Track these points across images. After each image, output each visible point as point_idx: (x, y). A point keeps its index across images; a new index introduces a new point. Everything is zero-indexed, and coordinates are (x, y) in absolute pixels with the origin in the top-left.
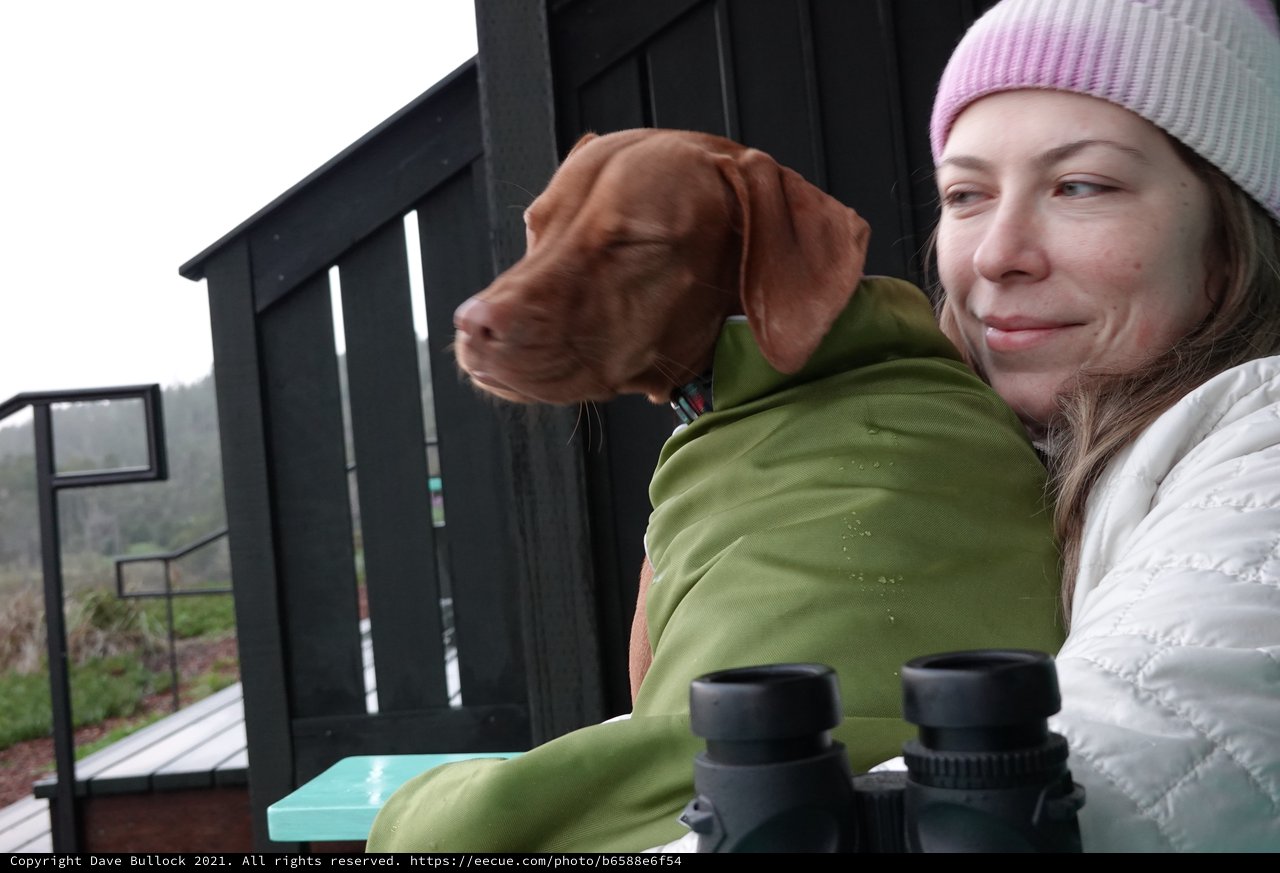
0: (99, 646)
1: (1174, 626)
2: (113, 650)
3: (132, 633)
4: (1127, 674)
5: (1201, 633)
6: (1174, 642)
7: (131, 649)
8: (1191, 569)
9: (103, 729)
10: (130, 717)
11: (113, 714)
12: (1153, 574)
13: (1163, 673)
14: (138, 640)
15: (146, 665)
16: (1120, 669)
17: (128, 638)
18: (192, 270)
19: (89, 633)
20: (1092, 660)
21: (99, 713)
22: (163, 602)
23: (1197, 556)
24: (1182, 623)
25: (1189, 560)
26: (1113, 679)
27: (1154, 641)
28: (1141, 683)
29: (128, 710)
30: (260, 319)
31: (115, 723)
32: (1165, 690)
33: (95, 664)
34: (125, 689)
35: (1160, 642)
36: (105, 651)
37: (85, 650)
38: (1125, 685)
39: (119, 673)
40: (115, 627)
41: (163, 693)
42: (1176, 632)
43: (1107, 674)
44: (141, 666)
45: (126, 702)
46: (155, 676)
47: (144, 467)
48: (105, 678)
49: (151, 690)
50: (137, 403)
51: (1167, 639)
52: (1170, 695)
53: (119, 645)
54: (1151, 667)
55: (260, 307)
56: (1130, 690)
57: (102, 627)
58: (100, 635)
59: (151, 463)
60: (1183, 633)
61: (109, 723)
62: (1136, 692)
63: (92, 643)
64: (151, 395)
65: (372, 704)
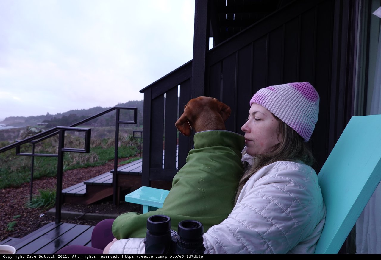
0: (131, 144)
1: (244, 221)
2: (133, 145)
3: (136, 142)
4: (233, 231)
5: (248, 223)
6: (244, 224)
7: (136, 145)
8: (251, 209)
9: (129, 158)
10: (133, 157)
11: (131, 156)
12: (245, 207)
13: (238, 232)
14: (137, 144)
15: (137, 148)
16: (232, 230)
17: (135, 143)
18: (141, 91)
19: (129, 141)
20: (228, 226)
21: (129, 155)
22: (140, 139)
23: (252, 206)
24: (245, 220)
25: (251, 206)
26: (230, 231)
27: (240, 223)
28: (235, 233)
29: (133, 156)
30: (152, 101)
31: (131, 157)
32: (239, 235)
33: (129, 147)
34: (133, 152)
35: (241, 223)
36: (131, 145)
37: (128, 144)
38: (232, 233)
39: (133, 149)
40: (134, 141)
41: (139, 153)
42: (244, 222)
43: (230, 230)
44: (136, 148)
45: (133, 154)
46: (139, 150)
47: (133, 121)
48: (130, 150)
49: (137, 153)
50: (134, 110)
51: (242, 223)
52: (239, 236)
53: (134, 144)
54: (237, 231)
55: (152, 99)
56: (233, 234)
57: (131, 141)
58: (131, 142)
59: (134, 121)
60: (245, 223)
61: (130, 157)
62: (234, 235)
63: (130, 143)
64: (136, 109)
65: (163, 167)
